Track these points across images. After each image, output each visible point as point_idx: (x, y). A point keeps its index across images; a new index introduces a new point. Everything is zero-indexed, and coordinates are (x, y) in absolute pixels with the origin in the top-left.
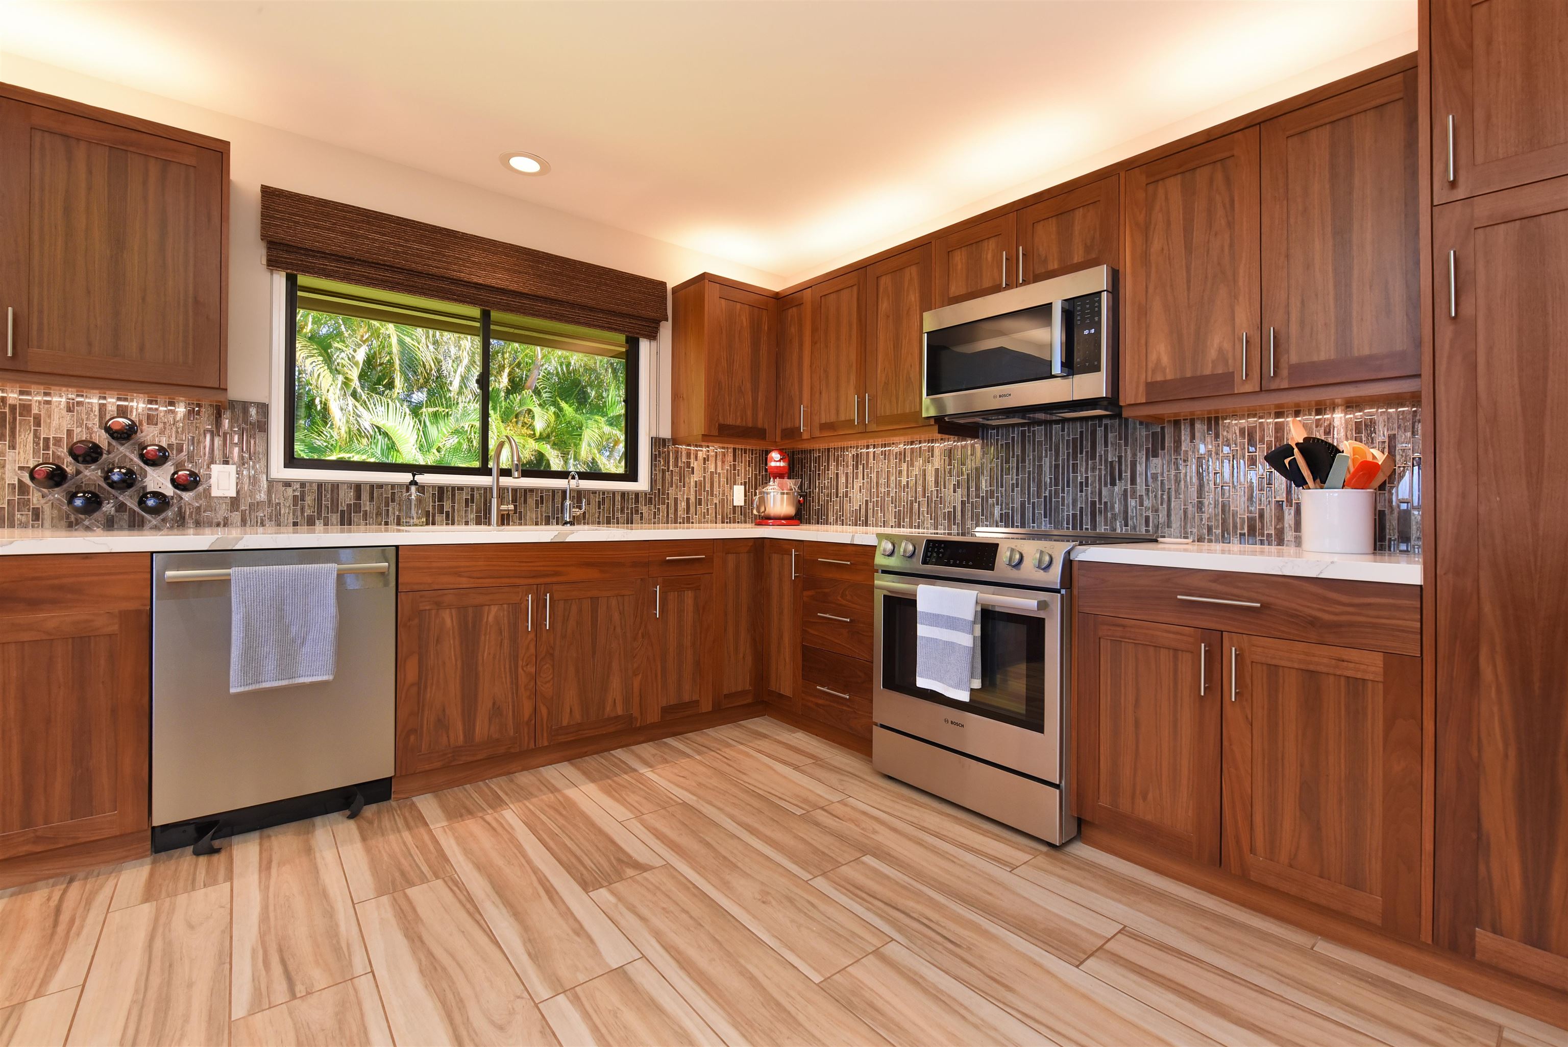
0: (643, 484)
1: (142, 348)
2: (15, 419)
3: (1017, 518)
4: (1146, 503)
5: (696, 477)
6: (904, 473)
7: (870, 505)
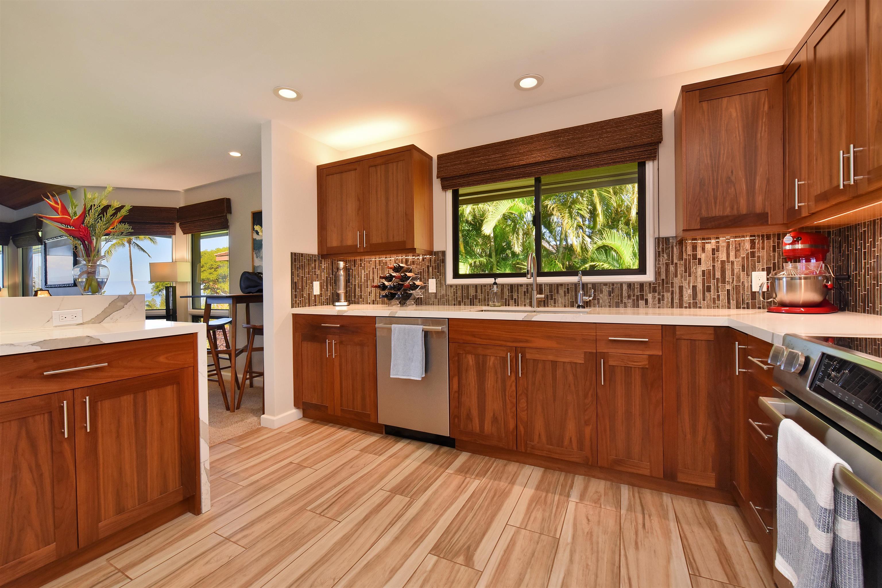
0: (649, 277)
5: (703, 267)
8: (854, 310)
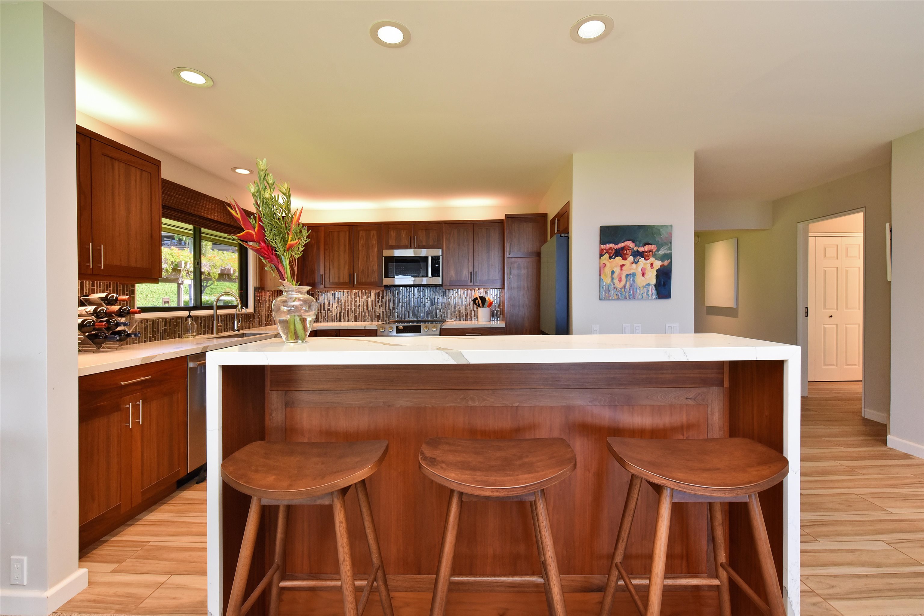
0: (250, 309)
4: (441, 311)
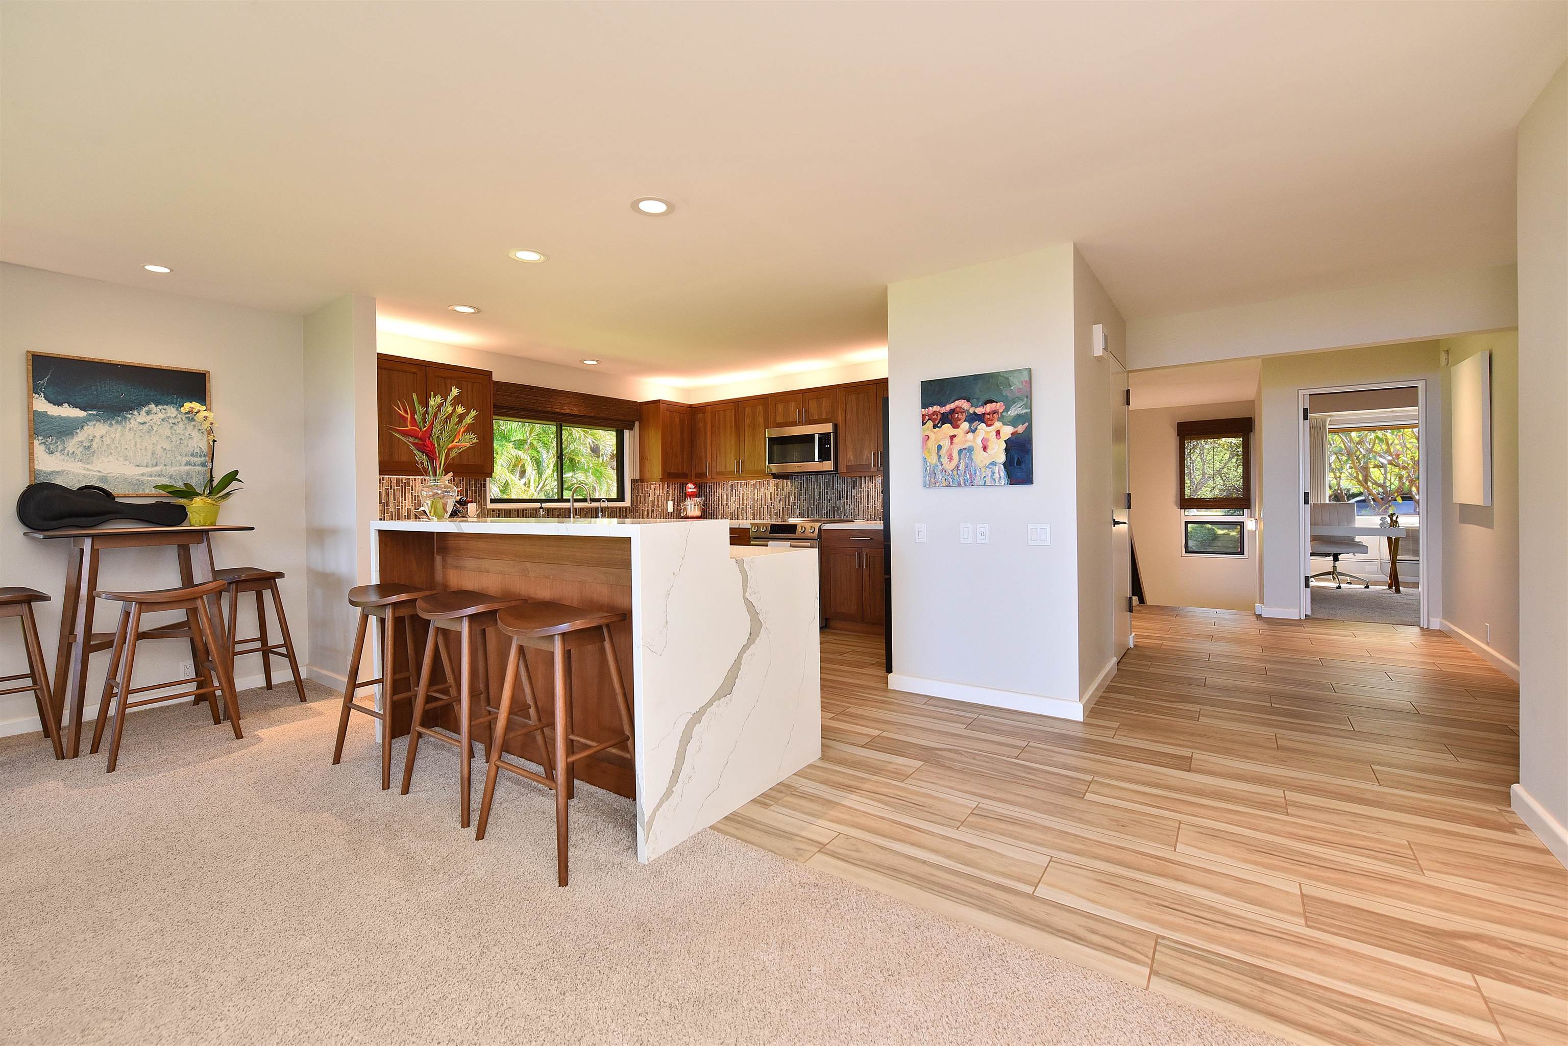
0: (627, 503)
1: (468, 460)
2: (405, 488)
3: (806, 514)
5: (651, 498)
6: (756, 494)
7: (739, 510)
8: (706, 518)
